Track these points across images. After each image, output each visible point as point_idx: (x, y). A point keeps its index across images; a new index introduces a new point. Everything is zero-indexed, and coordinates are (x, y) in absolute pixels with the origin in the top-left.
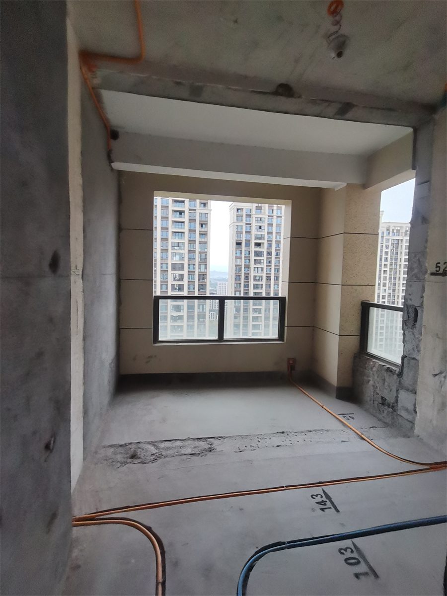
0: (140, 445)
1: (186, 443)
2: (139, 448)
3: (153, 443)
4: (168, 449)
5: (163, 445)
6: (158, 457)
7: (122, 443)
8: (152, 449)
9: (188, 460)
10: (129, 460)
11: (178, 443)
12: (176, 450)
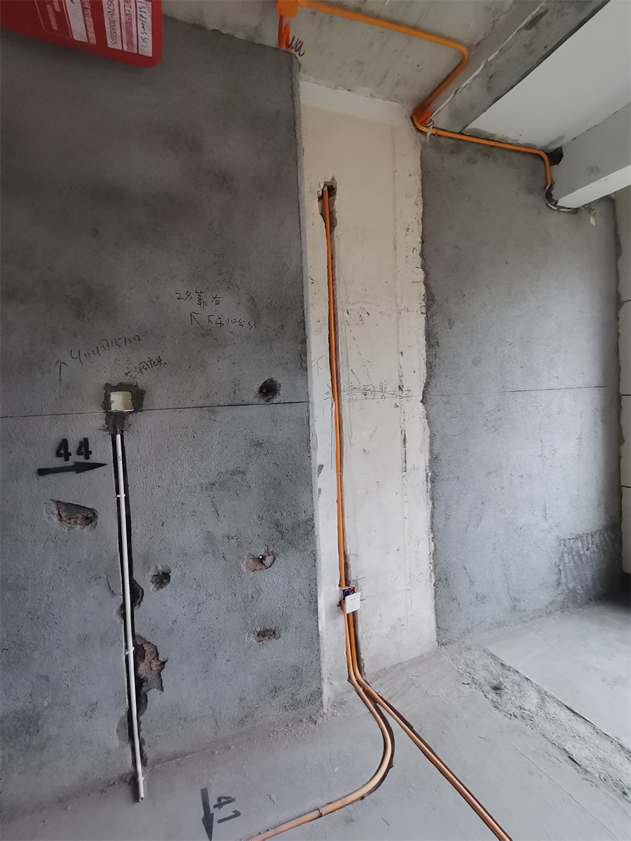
0: (525, 684)
1: (597, 740)
2: (519, 685)
3: (543, 696)
4: (553, 720)
5: (552, 708)
6: (522, 717)
7: (507, 663)
8: (532, 701)
9: (553, 759)
10: (487, 688)
11: (584, 729)
12: (561, 732)
